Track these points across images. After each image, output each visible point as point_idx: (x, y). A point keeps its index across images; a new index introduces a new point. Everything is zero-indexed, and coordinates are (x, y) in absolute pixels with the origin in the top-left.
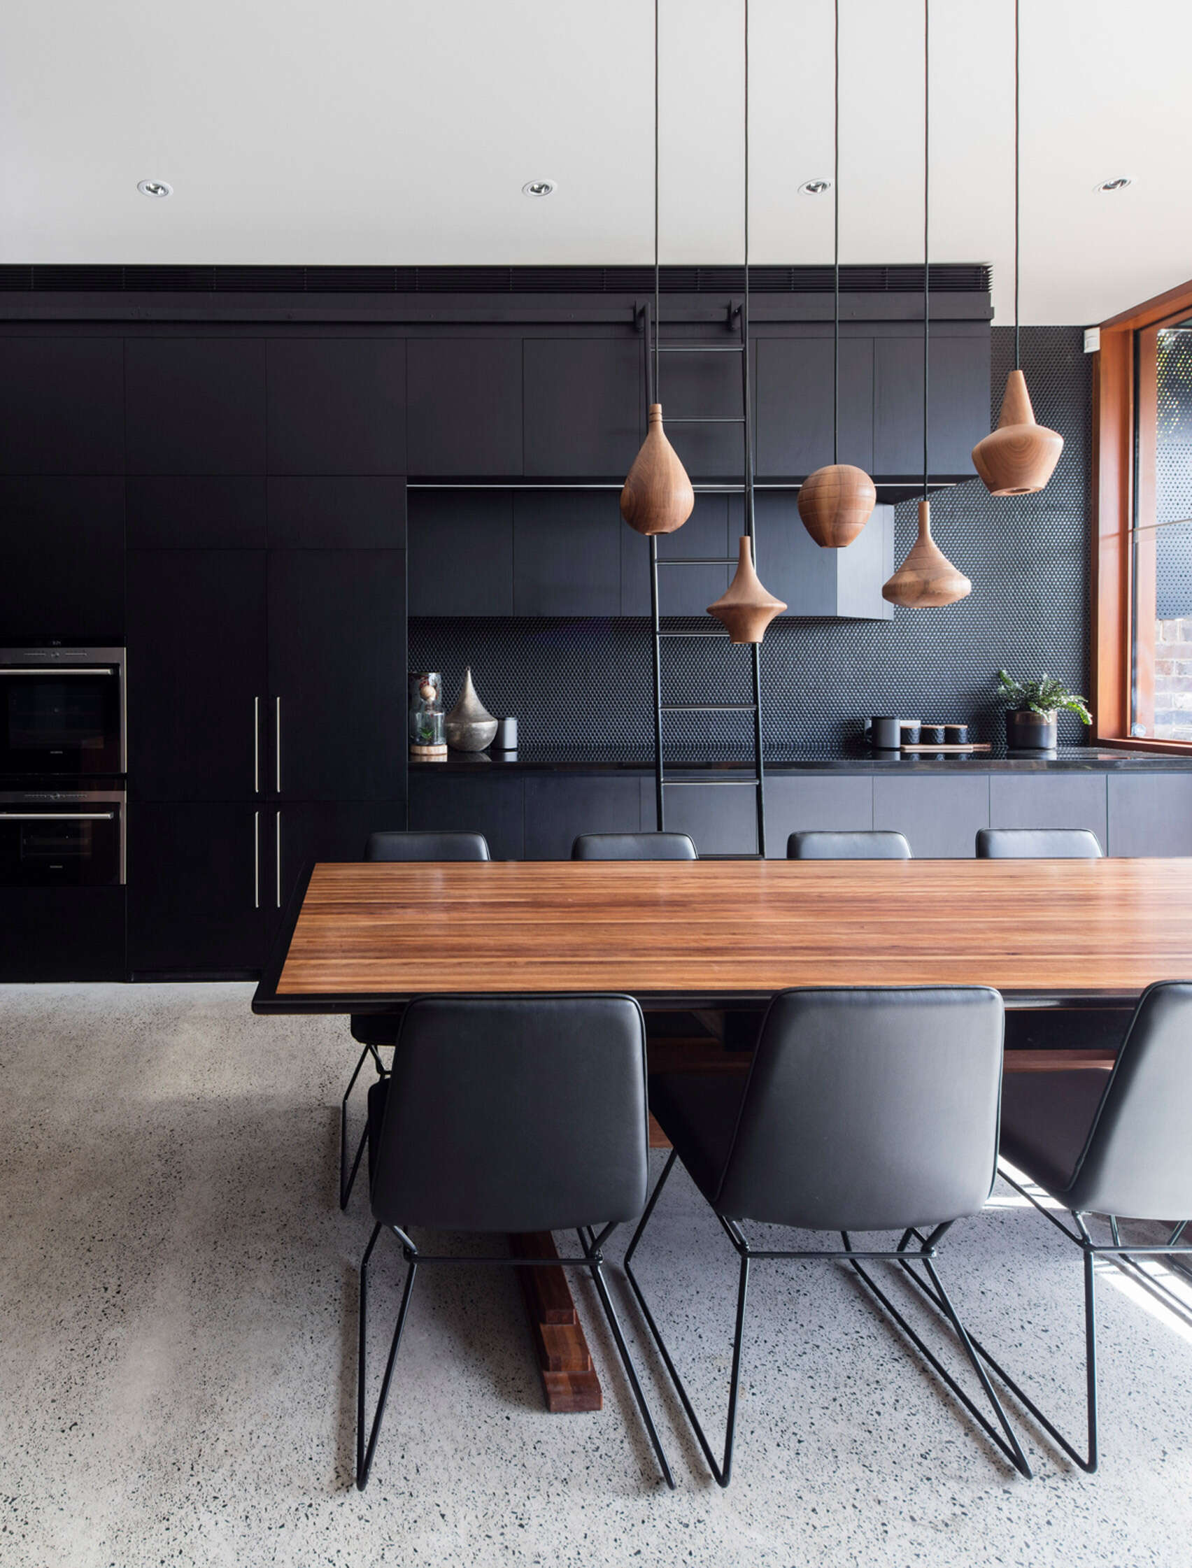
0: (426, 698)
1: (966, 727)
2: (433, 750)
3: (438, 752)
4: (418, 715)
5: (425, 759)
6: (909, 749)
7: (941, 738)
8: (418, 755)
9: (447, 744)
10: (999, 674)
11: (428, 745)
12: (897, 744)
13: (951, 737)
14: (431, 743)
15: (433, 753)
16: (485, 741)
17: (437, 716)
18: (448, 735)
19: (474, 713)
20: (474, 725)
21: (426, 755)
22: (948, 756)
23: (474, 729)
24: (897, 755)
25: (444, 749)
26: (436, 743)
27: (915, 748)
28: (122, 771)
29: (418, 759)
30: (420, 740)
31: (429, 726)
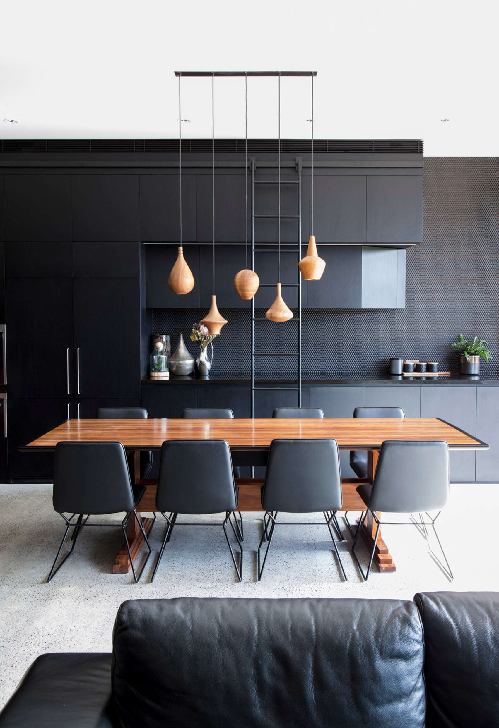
0: (158, 349)
1: (437, 363)
2: (160, 374)
3: (164, 375)
4: (155, 357)
5: (156, 379)
6: (406, 374)
7: (424, 369)
8: (153, 377)
9: (169, 371)
10: (459, 337)
11: (158, 372)
12: (400, 372)
13: (429, 368)
14: (159, 371)
15: (160, 376)
16: (188, 370)
17: (163, 358)
18: (169, 367)
19: (183, 356)
20: (181, 362)
21: (157, 377)
22: (427, 378)
23: (181, 364)
24: (400, 378)
25: (167, 374)
26: (162, 371)
27: (411, 374)
28: (5, 384)
29: (153, 379)
30: (155, 370)
31: (160, 363)
